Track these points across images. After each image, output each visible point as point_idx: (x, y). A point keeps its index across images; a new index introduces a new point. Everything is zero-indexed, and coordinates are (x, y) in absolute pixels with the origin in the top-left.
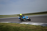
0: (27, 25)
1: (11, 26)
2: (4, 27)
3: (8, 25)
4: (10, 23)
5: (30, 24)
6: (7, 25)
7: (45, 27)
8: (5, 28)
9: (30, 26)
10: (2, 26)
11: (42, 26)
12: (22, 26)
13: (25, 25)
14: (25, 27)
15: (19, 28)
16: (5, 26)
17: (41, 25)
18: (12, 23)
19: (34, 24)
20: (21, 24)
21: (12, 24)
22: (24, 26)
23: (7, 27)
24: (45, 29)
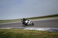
0: (31, 30)
1: (13, 32)
2: (4, 33)
3: (10, 31)
4: (12, 29)
5: (35, 30)
6: (8, 31)
7: (52, 33)
8: (6, 35)
9: (35, 32)
10: (3, 32)
11: (48, 32)
12: (26, 32)
13: (29, 30)
14: (30, 33)
15: (22, 34)
16: (6, 33)
17: (47, 30)
18: (14, 28)
19: (40, 29)
20: (25, 30)
21: (14, 30)
22: (28, 32)
23: (8, 33)
24: (52, 34)
